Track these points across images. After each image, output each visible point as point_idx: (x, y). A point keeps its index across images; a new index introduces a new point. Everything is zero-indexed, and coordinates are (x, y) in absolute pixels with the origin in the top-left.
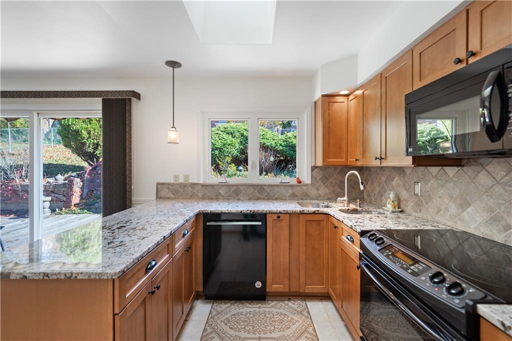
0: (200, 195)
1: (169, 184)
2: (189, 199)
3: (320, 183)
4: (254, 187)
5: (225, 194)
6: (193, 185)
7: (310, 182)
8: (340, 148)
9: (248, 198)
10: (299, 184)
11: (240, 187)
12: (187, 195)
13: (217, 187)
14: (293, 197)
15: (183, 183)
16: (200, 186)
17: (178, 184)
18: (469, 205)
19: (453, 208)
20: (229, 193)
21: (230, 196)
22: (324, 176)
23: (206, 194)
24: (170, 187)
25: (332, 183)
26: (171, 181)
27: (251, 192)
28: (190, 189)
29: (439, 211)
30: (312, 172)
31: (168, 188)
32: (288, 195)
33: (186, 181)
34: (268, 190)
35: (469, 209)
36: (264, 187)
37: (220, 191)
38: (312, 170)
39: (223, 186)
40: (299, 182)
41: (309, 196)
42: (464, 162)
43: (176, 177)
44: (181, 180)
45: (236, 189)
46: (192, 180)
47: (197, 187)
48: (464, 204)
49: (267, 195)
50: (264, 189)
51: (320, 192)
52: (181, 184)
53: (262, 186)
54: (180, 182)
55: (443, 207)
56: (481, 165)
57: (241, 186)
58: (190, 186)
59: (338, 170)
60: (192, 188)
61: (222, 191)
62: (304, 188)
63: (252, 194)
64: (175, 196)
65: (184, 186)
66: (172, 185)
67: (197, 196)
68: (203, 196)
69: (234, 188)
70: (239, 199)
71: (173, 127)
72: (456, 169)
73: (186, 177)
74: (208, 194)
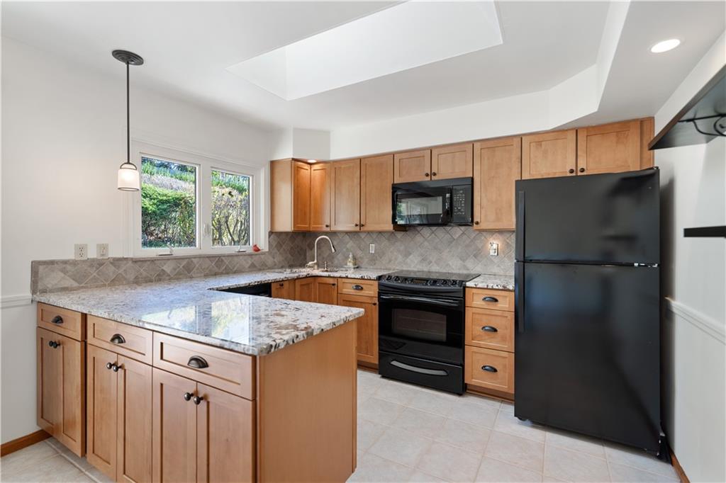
0: (131, 277)
1: (65, 262)
2: (109, 285)
3: (276, 250)
4: (212, 259)
5: (171, 272)
6: (117, 262)
7: (267, 250)
8: (305, 214)
9: (203, 274)
10: (256, 253)
11: (193, 259)
12: (106, 280)
13: (159, 262)
14: (254, 268)
15: (97, 260)
16: (130, 262)
17: (84, 261)
18: (410, 254)
19: (400, 257)
20: (178, 270)
21: (179, 274)
22: (279, 242)
23: (141, 274)
24: (69, 267)
25: (284, 250)
26: (70, 255)
27: (207, 266)
28: (112, 268)
29: (390, 261)
30: (269, 237)
31: (64, 271)
32: (247, 266)
33: (103, 255)
34: (226, 261)
35: (411, 257)
36: (223, 258)
37: (164, 268)
38: (269, 236)
39: (168, 260)
40: (257, 249)
41: (267, 266)
42: (407, 228)
43: (81, 249)
44: (92, 254)
45: (188, 263)
46: (114, 253)
47: (126, 264)
48: (407, 254)
49: (226, 268)
50: (222, 261)
51: (275, 260)
52: (93, 260)
53: (220, 257)
54: (89, 257)
55: (393, 258)
56: (417, 230)
57: (195, 258)
58: (111, 263)
59: (289, 236)
60: (115, 266)
61: (168, 268)
62: (262, 257)
63: (207, 268)
64: (79, 283)
65: (98, 264)
66: (74, 263)
67: (125, 279)
68: (136, 278)
69: (184, 263)
70: (191, 278)
71: (128, 163)
72: (403, 233)
73: (103, 248)
74: (144, 274)
